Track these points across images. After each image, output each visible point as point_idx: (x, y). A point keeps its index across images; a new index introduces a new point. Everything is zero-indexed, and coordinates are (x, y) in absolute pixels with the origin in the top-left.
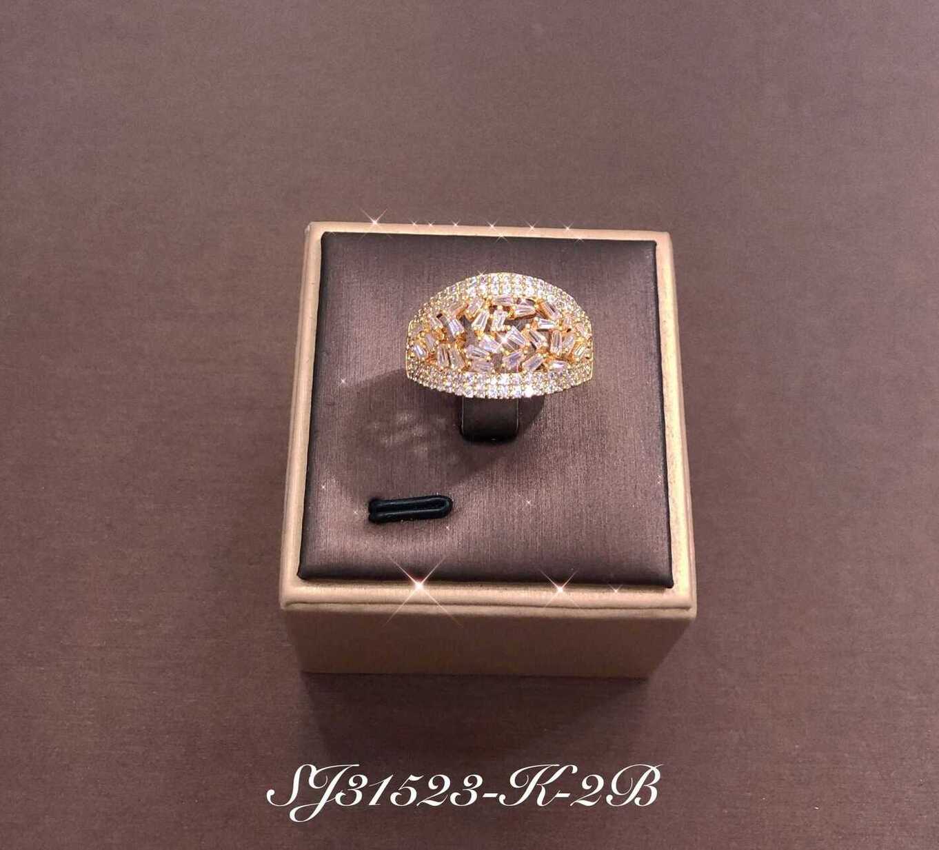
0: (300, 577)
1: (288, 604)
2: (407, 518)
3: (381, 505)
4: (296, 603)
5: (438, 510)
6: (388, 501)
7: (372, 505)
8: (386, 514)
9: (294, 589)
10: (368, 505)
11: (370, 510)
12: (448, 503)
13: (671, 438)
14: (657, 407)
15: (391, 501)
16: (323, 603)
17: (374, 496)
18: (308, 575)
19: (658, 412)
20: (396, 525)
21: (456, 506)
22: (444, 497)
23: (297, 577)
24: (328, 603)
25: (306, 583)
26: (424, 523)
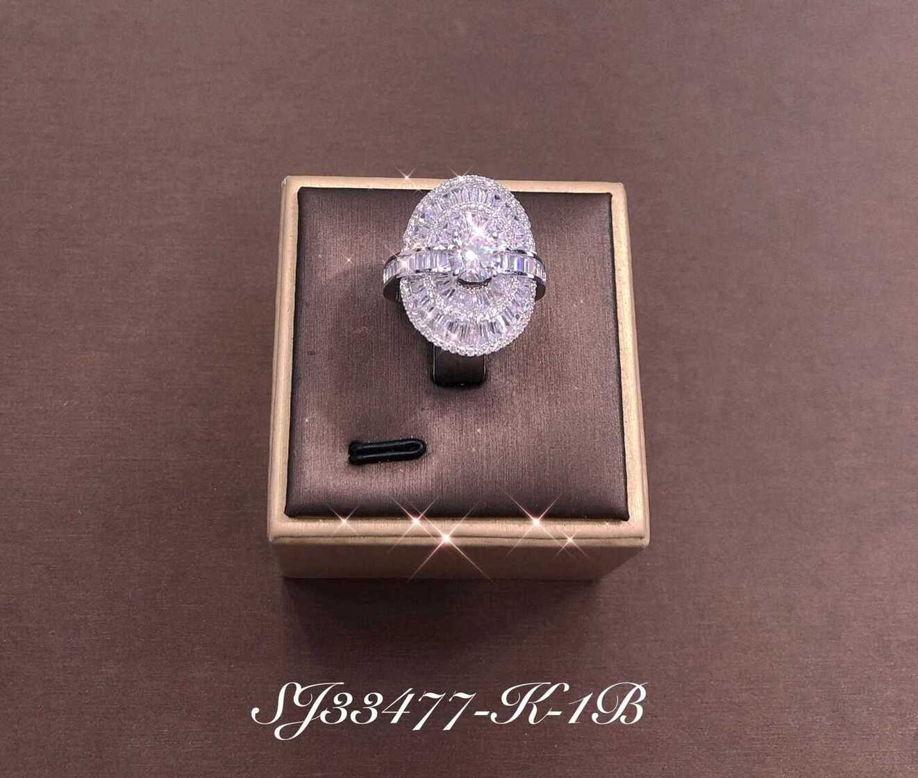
0: (287, 515)
1: (276, 538)
2: (384, 460)
3: (360, 448)
4: (283, 537)
5: (413, 452)
6: (367, 444)
7: (352, 446)
8: (365, 457)
9: (281, 525)
10: (348, 447)
11: (351, 452)
12: (422, 446)
13: (626, 381)
14: (614, 354)
15: (370, 444)
16: (308, 537)
17: (354, 439)
18: (293, 512)
19: (614, 358)
20: (374, 466)
21: (429, 449)
22: (419, 440)
23: (284, 515)
24: (312, 537)
25: (293, 519)
26: (400, 464)
